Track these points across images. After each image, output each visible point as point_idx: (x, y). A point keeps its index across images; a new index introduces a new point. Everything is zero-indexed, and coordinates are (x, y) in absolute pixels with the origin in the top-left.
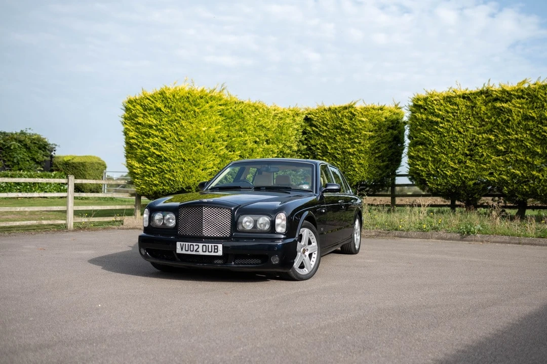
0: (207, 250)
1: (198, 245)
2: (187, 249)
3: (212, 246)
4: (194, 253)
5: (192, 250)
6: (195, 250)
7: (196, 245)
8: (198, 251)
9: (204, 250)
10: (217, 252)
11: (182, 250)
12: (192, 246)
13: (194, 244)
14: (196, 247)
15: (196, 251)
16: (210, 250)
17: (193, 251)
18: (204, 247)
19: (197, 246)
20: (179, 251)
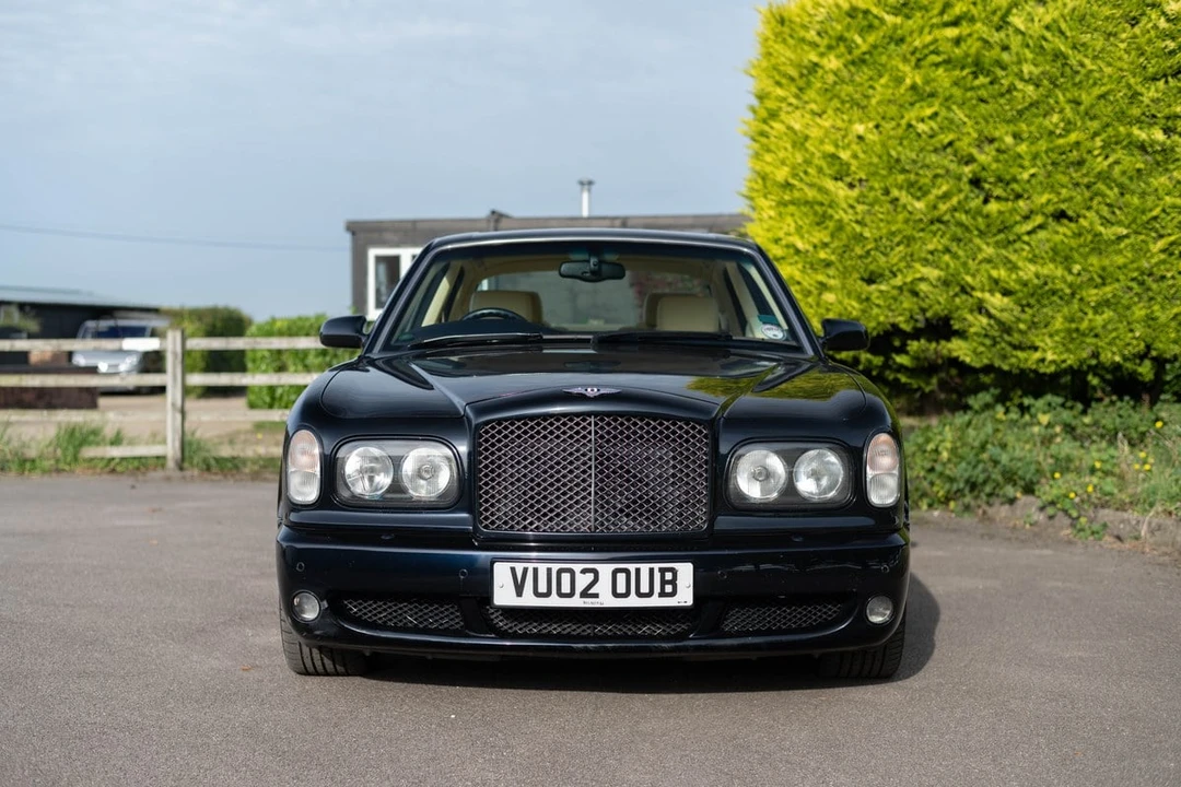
0: (633, 586)
1: (595, 572)
2: (542, 588)
3: (651, 570)
4: (576, 602)
5: (566, 589)
6: (579, 590)
7: (584, 571)
8: (596, 596)
9: (621, 589)
10: (673, 594)
12: (566, 577)
13: (577, 568)
14: (583, 581)
15: (585, 594)
16: (645, 588)
17: (571, 595)
18: (621, 577)
19: (590, 577)
20: (504, 595)
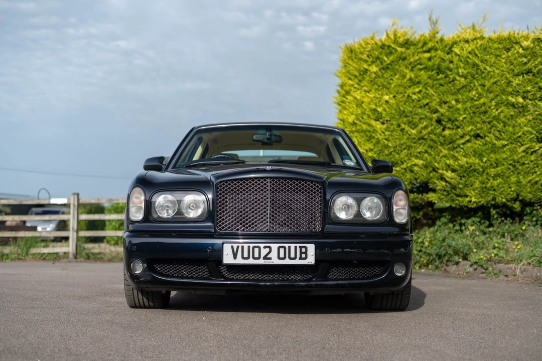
0: (287, 255)
1: (270, 248)
2: (246, 255)
3: (296, 247)
6: (263, 255)
7: (265, 247)
8: (270, 259)
9: (282, 255)
10: (306, 258)
11: (235, 256)
12: (256, 250)
13: (262, 246)
15: (265, 258)
16: (293, 255)
17: (259, 258)
18: (282, 250)
